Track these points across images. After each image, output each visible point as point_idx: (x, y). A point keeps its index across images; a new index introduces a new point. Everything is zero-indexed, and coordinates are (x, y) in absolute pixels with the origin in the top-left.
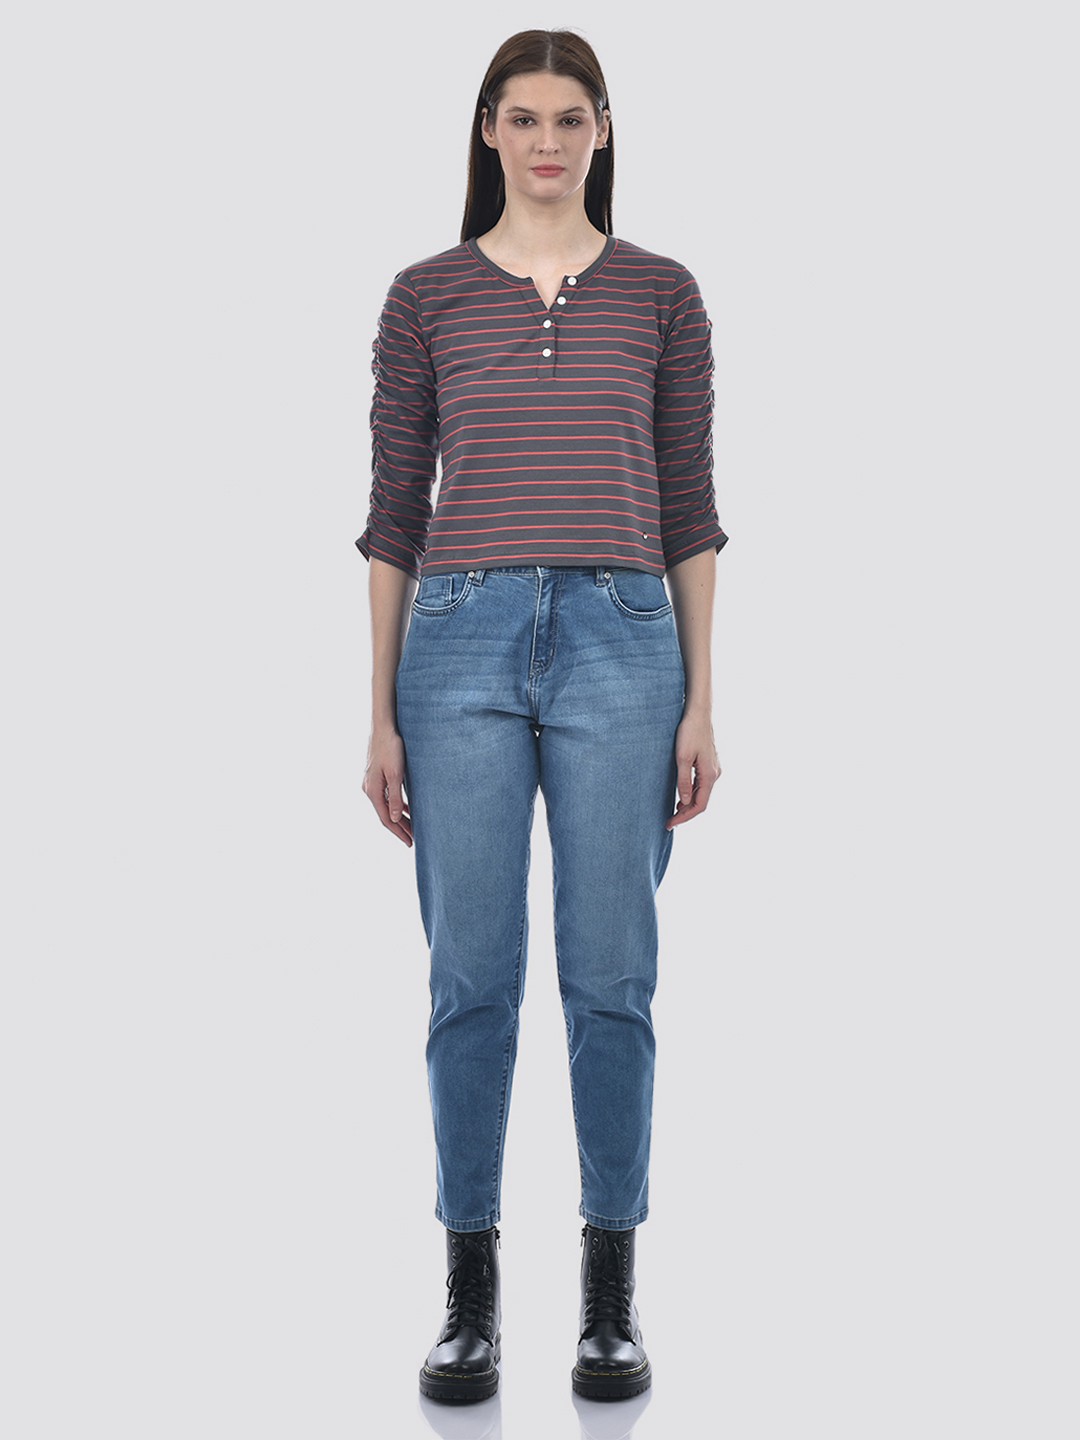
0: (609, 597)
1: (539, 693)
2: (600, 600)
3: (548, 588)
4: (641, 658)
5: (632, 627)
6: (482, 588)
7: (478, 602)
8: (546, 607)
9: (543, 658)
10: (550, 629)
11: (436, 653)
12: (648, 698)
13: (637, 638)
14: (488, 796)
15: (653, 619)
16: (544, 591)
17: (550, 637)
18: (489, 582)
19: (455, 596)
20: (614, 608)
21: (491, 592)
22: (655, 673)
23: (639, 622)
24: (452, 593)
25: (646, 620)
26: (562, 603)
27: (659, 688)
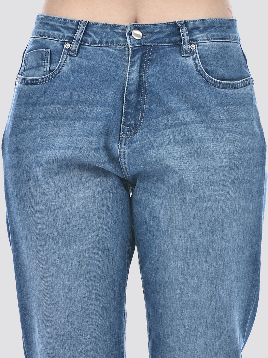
0: (194, 67)
1: (128, 154)
2: (186, 70)
3: (137, 57)
4: (225, 123)
5: (216, 95)
6: (77, 58)
7: (73, 71)
8: (134, 75)
9: (132, 122)
10: (138, 95)
11: (36, 119)
12: (231, 160)
13: (221, 104)
14: (85, 248)
15: (235, 88)
16: (133, 60)
17: (138, 103)
18: (83, 53)
19: (53, 67)
20: (199, 77)
21: (85, 62)
22: (238, 137)
23: (223, 90)
24: (50, 64)
25: (229, 89)
26: (150, 71)
27: (242, 151)
